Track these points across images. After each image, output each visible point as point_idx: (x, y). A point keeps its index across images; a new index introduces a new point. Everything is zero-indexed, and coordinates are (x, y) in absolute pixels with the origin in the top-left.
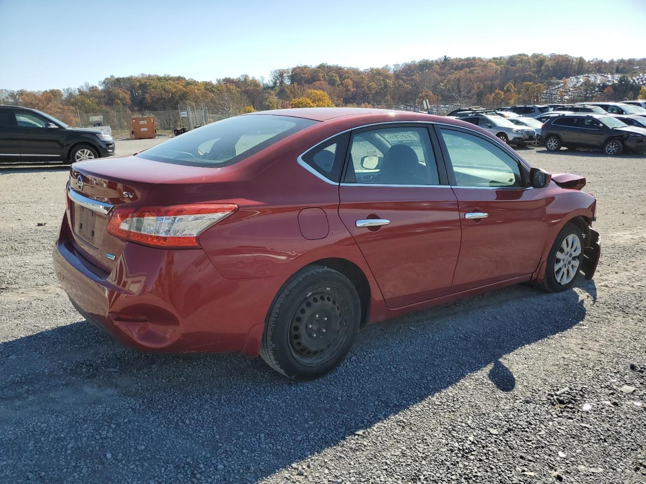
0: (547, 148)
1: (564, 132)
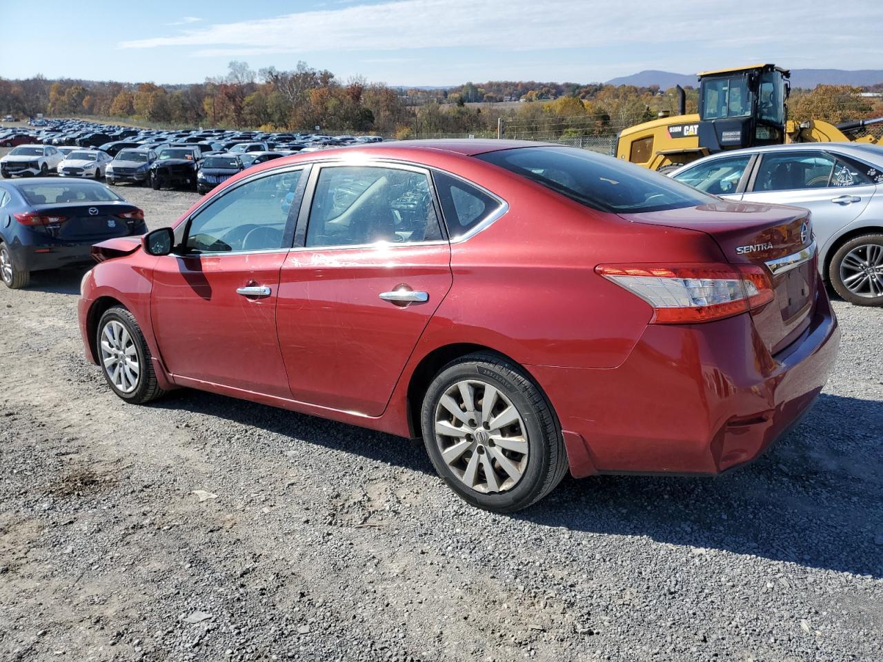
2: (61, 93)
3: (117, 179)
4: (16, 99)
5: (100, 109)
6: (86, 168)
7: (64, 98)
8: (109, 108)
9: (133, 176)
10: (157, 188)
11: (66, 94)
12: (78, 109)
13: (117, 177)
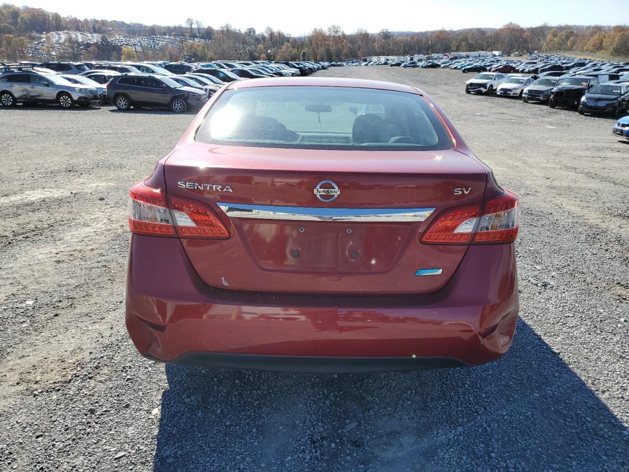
0: (117, 107)
1: (132, 91)
2: (555, 35)
3: (529, 98)
4: (525, 41)
5: (578, 47)
6: (514, 89)
7: (556, 40)
8: (584, 45)
9: (540, 96)
10: (553, 107)
11: (558, 36)
12: (563, 47)
13: (529, 96)
